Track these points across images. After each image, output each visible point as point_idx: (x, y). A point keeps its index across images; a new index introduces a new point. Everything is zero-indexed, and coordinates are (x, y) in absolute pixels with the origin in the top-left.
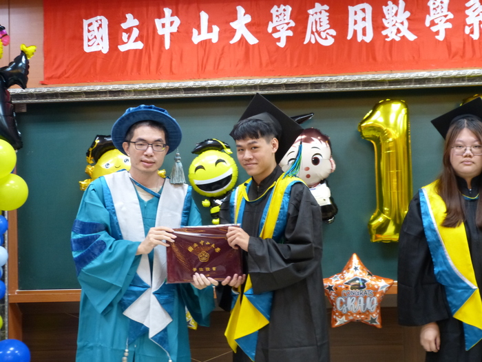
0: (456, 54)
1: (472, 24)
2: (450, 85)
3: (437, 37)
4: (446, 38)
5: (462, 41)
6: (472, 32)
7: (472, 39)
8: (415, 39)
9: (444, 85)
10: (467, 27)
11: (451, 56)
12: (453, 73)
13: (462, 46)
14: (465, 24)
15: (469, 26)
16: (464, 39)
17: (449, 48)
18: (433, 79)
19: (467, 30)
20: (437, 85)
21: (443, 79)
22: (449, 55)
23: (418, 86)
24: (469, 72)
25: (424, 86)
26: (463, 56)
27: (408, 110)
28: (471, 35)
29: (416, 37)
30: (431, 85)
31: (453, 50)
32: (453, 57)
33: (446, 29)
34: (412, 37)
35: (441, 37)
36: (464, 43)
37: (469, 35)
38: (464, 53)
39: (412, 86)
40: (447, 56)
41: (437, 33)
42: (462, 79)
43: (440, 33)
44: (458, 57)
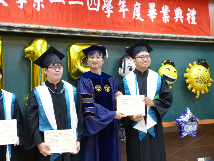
0: (28, 17)
1: (37, 3)
2: (25, 31)
3: (19, 6)
4: (23, 8)
5: (32, 10)
6: (37, 7)
7: (37, 10)
8: (7, 6)
9: (22, 31)
10: (34, 4)
11: (26, 17)
12: (27, 26)
13: (31, 13)
14: (33, 2)
15: (35, 3)
16: (33, 10)
17: (25, 13)
18: (16, 27)
19: (34, 5)
20: (18, 31)
21: (21, 28)
22: (25, 16)
23: (8, 30)
24: (34, 26)
25: (11, 30)
26: (32, 18)
27: (2, 42)
28: (36, 8)
29: (8, 5)
30: (15, 30)
31: (27, 14)
32: (27, 18)
33: (23, 3)
34: (6, 4)
35: (21, 7)
36: (33, 12)
37: (35, 8)
38: (32, 16)
39: (5, 30)
40: (24, 17)
41: (19, 4)
42: (31, 29)
43: (21, 5)
44: (29, 19)
